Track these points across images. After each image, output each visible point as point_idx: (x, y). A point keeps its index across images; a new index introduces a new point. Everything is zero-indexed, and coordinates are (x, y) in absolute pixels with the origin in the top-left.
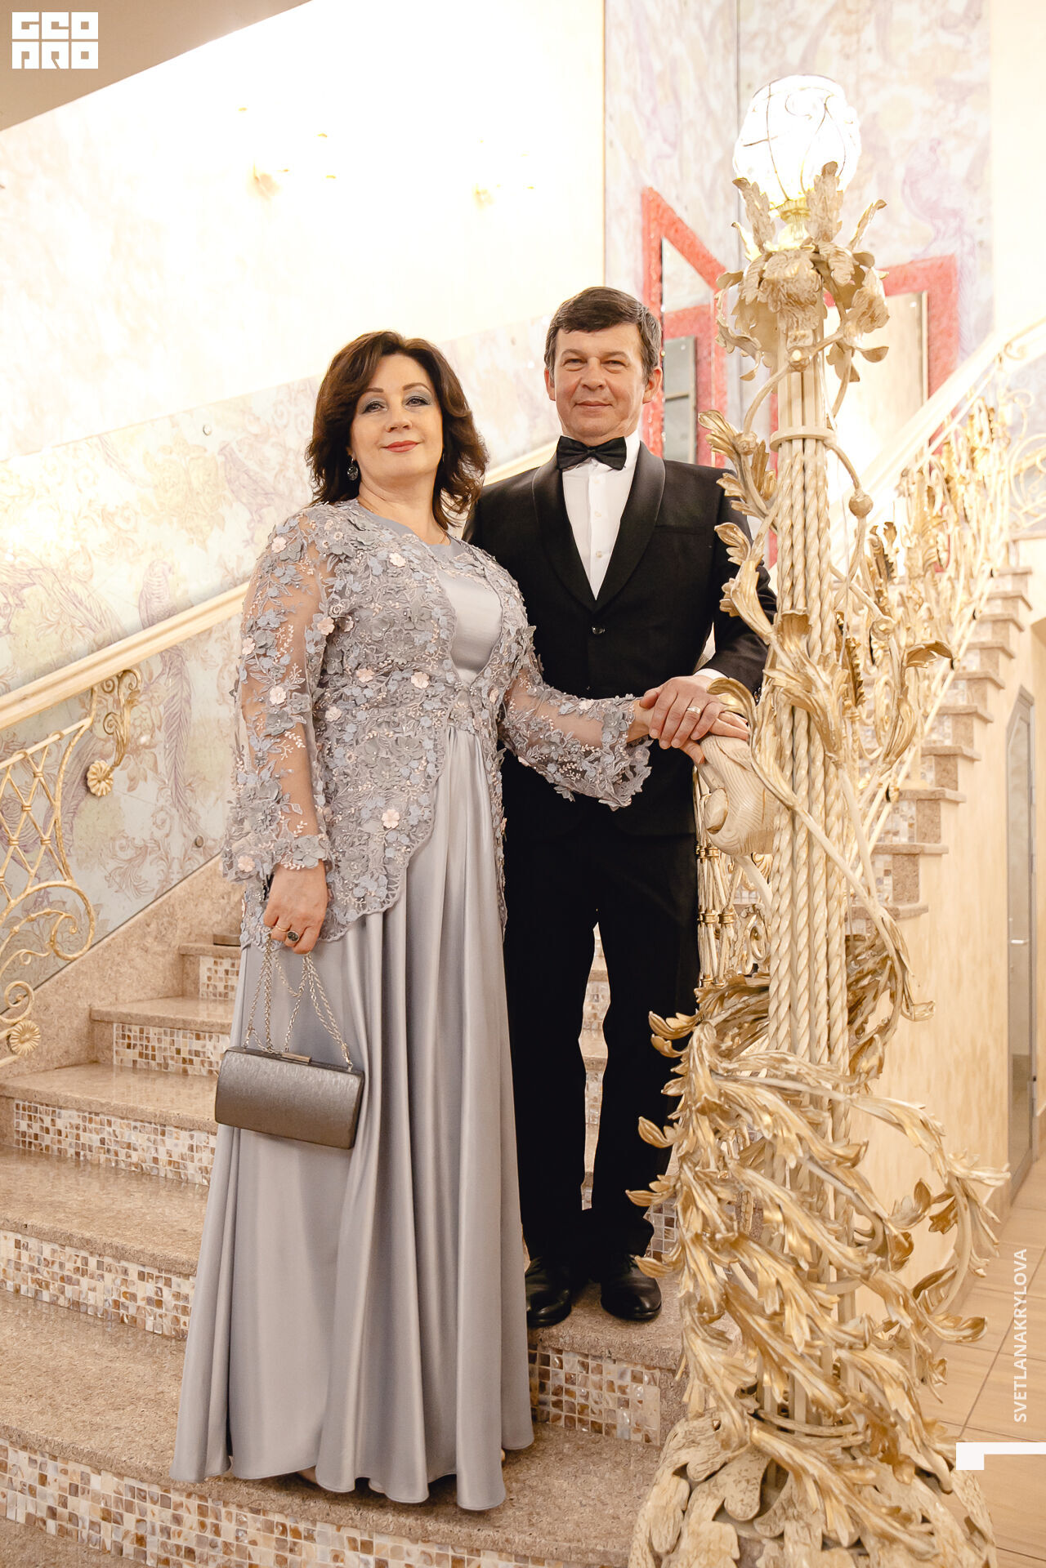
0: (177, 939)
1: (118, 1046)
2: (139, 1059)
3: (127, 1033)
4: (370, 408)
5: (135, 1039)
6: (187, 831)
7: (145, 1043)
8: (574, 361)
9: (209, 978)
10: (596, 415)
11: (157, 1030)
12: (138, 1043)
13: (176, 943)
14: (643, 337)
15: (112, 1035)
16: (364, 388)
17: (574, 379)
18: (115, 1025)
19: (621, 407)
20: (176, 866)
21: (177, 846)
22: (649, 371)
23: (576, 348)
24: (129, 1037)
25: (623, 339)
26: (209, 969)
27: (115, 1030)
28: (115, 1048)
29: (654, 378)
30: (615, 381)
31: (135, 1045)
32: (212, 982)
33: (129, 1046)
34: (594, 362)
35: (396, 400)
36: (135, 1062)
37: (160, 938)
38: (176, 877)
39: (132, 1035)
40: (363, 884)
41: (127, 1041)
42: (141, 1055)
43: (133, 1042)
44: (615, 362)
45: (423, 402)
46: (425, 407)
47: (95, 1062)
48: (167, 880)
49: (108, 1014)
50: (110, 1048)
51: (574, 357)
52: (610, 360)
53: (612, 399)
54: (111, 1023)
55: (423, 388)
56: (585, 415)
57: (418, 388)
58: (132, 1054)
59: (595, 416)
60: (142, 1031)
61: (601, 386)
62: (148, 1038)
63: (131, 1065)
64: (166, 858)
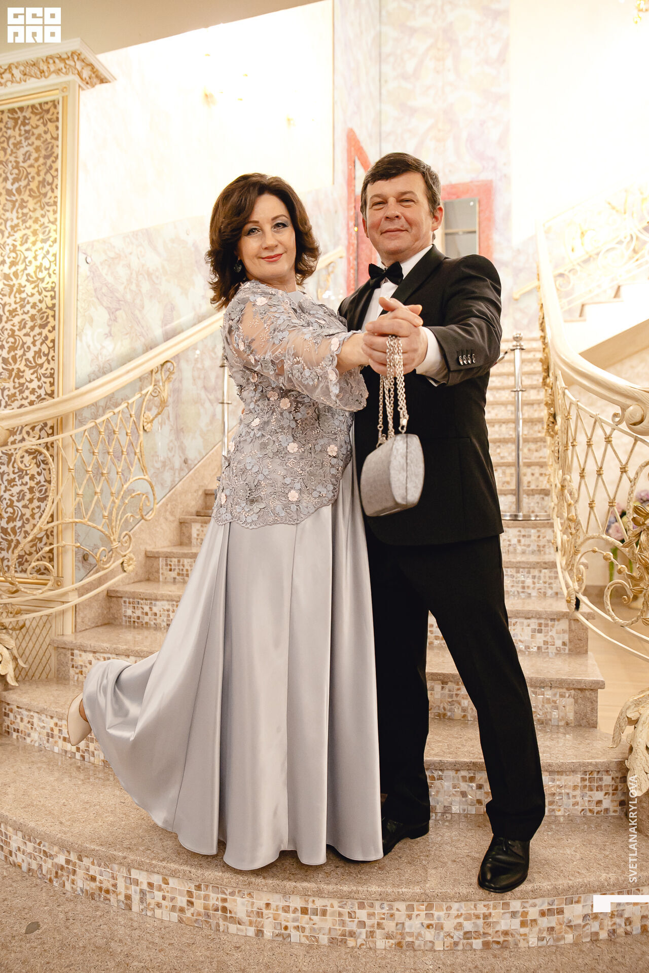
0: (179, 514)
1: (163, 570)
2: (177, 577)
3: (169, 563)
4: (251, 231)
5: (175, 565)
6: (181, 455)
7: (181, 567)
8: (379, 203)
9: (198, 535)
10: (398, 238)
11: (189, 560)
12: (177, 568)
13: (178, 517)
14: (426, 182)
15: (159, 565)
16: (246, 221)
17: (380, 214)
18: (161, 559)
19: (414, 231)
20: (177, 474)
21: (177, 462)
22: (434, 208)
23: (378, 192)
24: (170, 565)
25: (412, 183)
26: (198, 530)
27: (162, 562)
28: (161, 571)
29: (438, 214)
30: (409, 213)
31: (174, 570)
32: (200, 537)
33: (171, 570)
34: (392, 200)
35: (268, 228)
36: (175, 578)
37: (172, 513)
38: (177, 479)
39: (172, 564)
40: (318, 490)
41: (169, 567)
42: (179, 574)
43: (173, 567)
44: (407, 201)
45: (284, 225)
46: (286, 228)
47: (148, 580)
48: (174, 481)
49: (158, 552)
50: (158, 572)
51: (379, 200)
52: (403, 199)
53: (406, 226)
54: (158, 557)
55: (284, 218)
56: (389, 238)
57: (281, 218)
58: (173, 574)
59: (396, 239)
60: (179, 561)
61: (397, 217)
62: (183, 565)
63: (172, 580)
64: (172, 468)
